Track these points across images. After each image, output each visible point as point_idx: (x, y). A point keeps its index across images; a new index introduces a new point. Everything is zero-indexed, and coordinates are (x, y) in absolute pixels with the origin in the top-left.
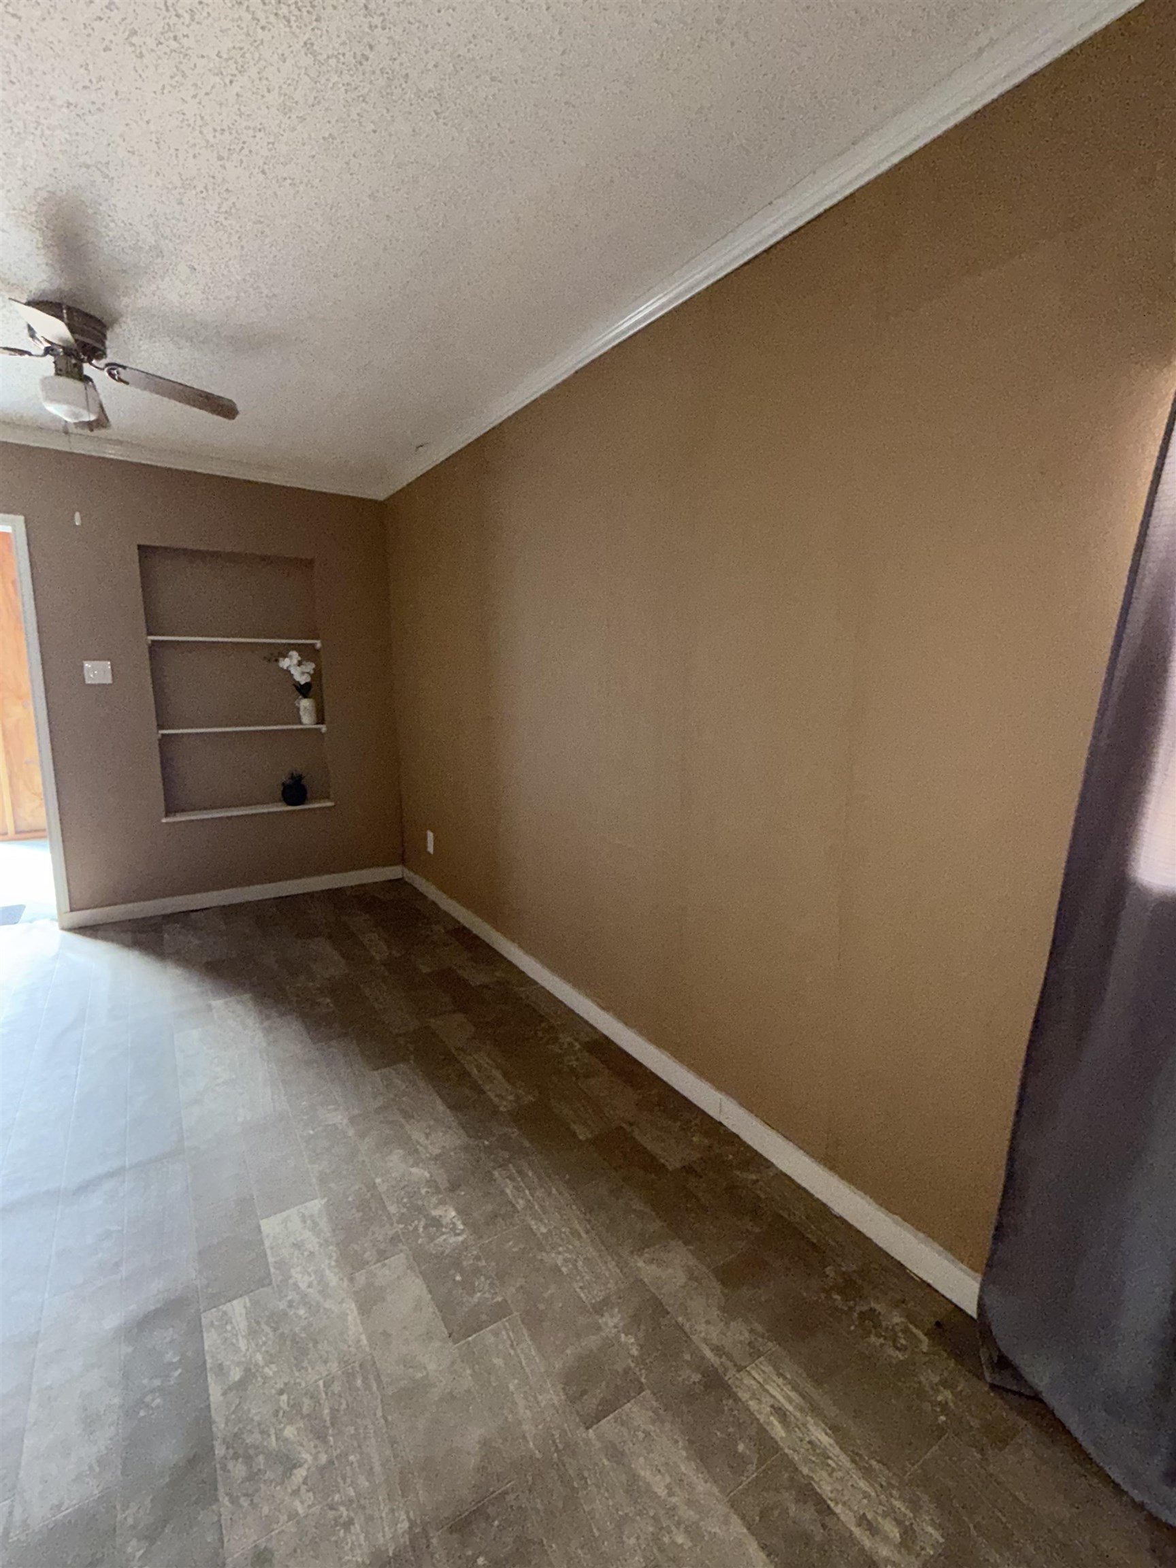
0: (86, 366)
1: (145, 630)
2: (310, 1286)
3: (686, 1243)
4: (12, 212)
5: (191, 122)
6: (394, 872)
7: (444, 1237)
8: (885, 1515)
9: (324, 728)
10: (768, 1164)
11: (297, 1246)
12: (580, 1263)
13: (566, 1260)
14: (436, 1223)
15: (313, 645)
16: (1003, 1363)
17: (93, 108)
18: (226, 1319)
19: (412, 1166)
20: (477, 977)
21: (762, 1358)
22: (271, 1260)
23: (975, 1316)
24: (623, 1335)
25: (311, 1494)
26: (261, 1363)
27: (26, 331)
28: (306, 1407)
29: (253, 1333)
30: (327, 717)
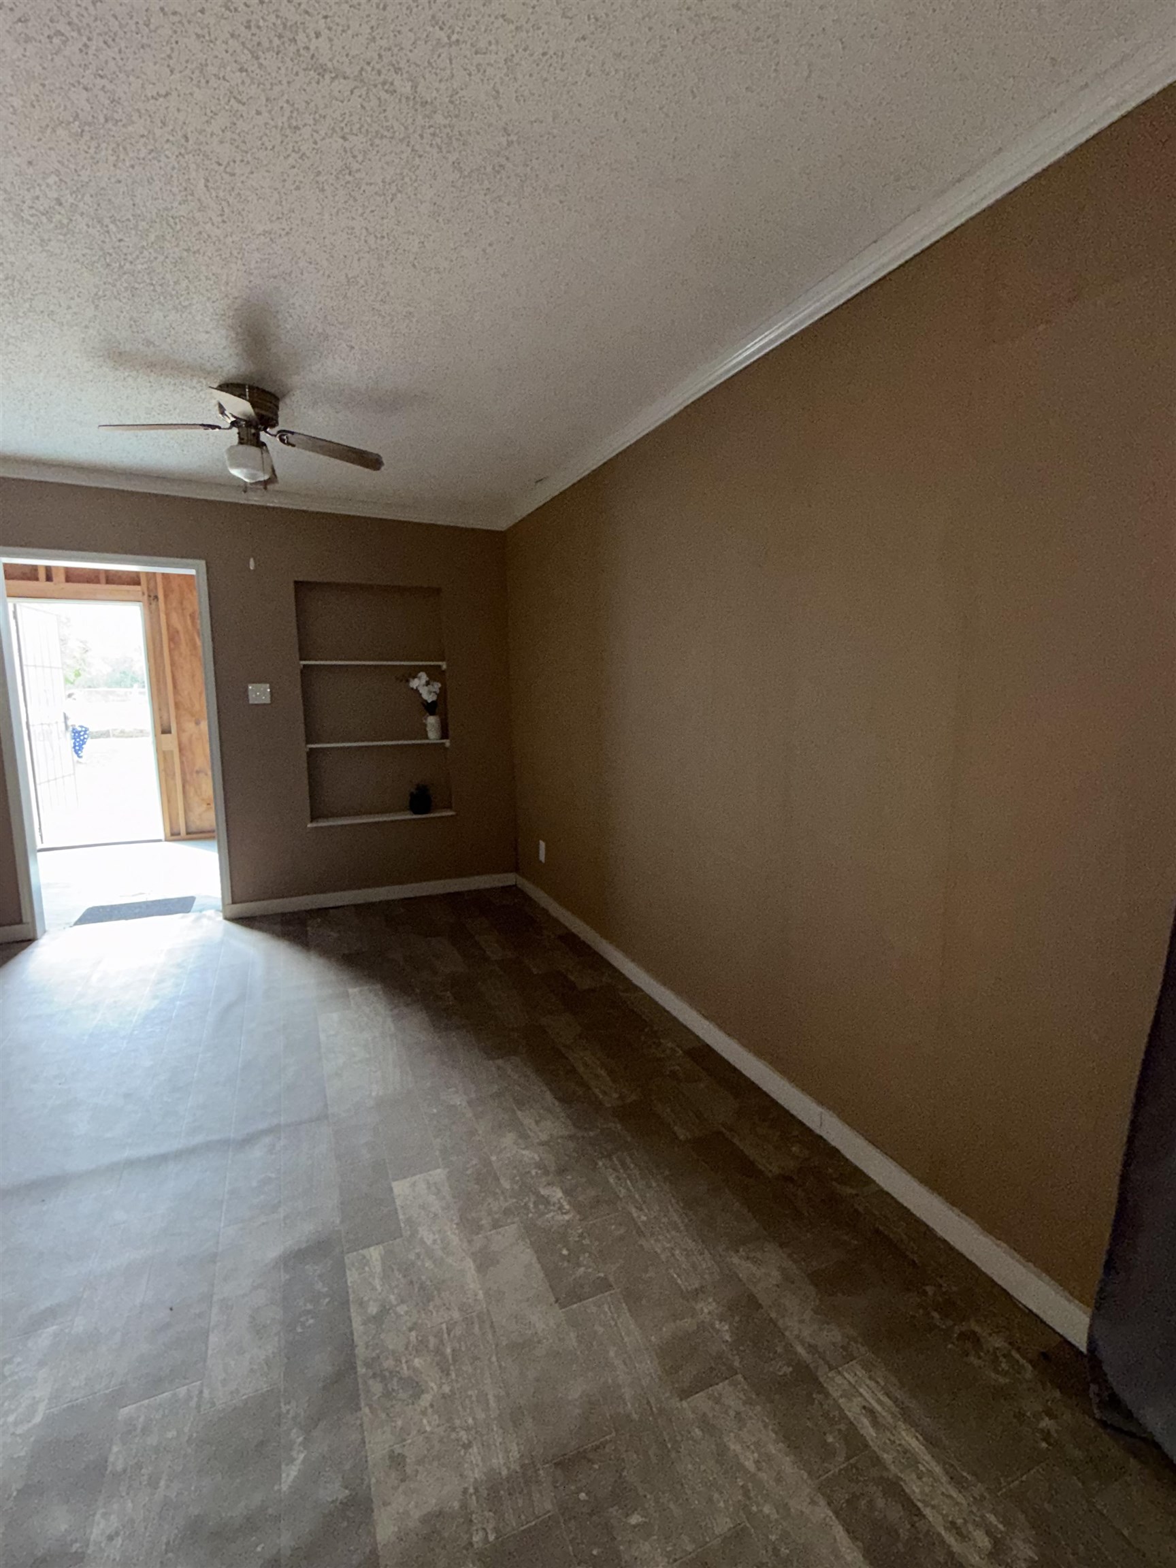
0: (262, 434)
1: (298, 656)
2: (435, 1241)
3: (781, 1246)
4: (215, 317)
5: (358, 234)
6: (510, 879)
7: (552, 1214)
8: (977, 1525)
9: (447, 743)
10: (868, 1181)
11: (423, 1207)
12: (677, 1252)
13: (664, 1249)
14: (546, 1201)
15: (440, 666)
16: (1113, 1402)
17: (283, 233)
18: (364, 1262)
19: (524, 1149)
20: (585, 982)
21: (854, 1362)
22: (401, 1217)
23: (1084, 1349)
24: (717, 1322)
25: (436, 1417)
26: (394, 1302)
27: (217, 407)
28: (432, 1341)
29: (386, 1277)
30: (451, 733)
